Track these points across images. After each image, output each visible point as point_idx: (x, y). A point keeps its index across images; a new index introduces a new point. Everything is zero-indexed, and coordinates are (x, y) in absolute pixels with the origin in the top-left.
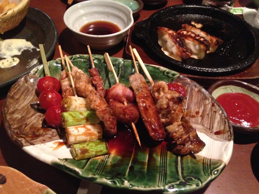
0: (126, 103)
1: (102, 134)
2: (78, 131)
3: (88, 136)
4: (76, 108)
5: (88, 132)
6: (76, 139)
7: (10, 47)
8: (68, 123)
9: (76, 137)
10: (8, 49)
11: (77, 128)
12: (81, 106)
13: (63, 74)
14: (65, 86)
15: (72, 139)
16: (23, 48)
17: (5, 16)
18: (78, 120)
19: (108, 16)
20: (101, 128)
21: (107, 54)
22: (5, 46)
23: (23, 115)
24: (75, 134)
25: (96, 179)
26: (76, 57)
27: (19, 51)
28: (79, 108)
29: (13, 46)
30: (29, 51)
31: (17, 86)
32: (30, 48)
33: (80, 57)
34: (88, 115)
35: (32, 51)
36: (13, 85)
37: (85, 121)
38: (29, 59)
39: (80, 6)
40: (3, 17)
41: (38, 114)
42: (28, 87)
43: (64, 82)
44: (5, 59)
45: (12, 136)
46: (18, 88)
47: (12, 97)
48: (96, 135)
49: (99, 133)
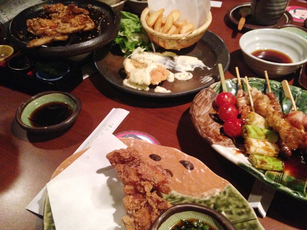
0: (303, 131)
1: (278, 152)
2: (259, 144)
3: (266, 151)
4: (257, 123)
5: (267, 147)
6: (255, 151)
7: (184, 63)
8: (251, 134)
9: (256, 148)
10: (182, 64)
11: (258, 141)
12: (261, 123)
13: (240, 93)
14: (242, 103)
15: (252, 149)
16: (195, 65)
17: (190, 35)
18: (259, 135)
19: (280, 46)
20: (278, 147)
21: (286, 81)
22: (180, 61)
23: (205, 121)
24: (256, 146)
25: (279, 186)
26: (252, 80)
27: (192, 67)
28: (260, 125)
29: (187, 63)
30: (201, 69)
31: (200, 96)
32: (201, 66)
33: (257, 81)
34: (267, 132)
35: (203, 69)
36: (197, 95)
37: (264, 137)
38: (201, 76)
39: (256, 32)
40: (188, 36)
41: (215, 123)
42: (207, 99)
43: (241, 100)
44: (180, 72)
45: (202, 134)
46: (200, 98)
47: (196, 104)
48: (273, 152)
49: (276, 151)
